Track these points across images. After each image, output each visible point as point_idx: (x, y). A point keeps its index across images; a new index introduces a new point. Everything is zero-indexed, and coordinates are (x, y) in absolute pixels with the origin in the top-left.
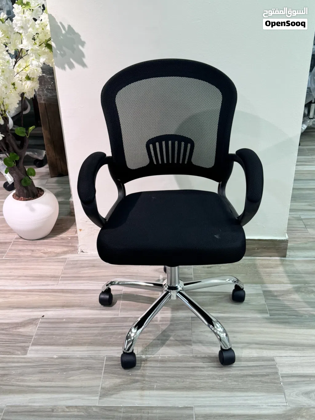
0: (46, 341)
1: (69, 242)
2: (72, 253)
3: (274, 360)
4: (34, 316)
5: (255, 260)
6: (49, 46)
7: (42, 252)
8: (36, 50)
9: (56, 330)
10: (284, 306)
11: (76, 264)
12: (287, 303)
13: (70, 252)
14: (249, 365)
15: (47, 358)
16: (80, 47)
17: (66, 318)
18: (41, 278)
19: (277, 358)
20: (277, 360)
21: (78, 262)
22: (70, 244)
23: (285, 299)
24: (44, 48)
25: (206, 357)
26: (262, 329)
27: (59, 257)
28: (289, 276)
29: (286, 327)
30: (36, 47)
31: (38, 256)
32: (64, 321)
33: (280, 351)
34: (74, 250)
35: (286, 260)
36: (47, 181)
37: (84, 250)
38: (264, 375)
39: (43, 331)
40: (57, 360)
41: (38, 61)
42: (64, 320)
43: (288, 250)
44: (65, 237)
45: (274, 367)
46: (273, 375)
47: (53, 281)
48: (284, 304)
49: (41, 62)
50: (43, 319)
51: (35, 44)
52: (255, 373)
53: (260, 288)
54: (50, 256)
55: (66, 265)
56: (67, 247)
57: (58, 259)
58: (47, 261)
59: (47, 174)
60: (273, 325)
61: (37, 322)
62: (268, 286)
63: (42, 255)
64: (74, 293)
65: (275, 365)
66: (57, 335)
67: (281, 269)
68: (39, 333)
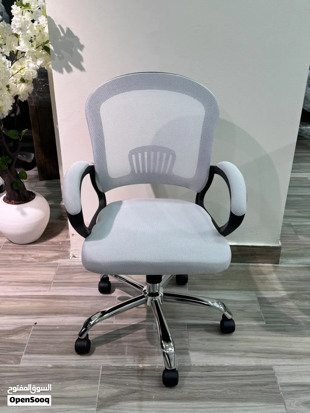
0: (39, 349)
1: (59, 247)
2: (63, 258)
3: (272, 369)
4: (26, 323)
5: (248, 266)
6: (47, 49)
7: (32, 257)
8: (33, 52)
9: (49, 338)
10: (279, 313)
11: (68, 269)
12: (282, 310)
13: (61, 257)
14: (248, 374)
15: (41, 368)
16: (79, 51)
17: (59, 326)
18: (32, 284)
19: (275, 366)
20: (276, 369)
21: (70, 267)
22: (61, 249)
23: (280, 306)
24: (41, 50)
25: (204, 366)
26: (259, 337)
27: (50, 263)
28: (282, 283)
29: (282, 335)
30: (33, 49)
31: (29, 261)
32: (58, 329)
33: (278, 360)
34: (66, 255)
35: (279, 267)
36: (36, 184)
37: (76, 255)
38: (263, 384)
39: (37, 339)
40: (51, 370)
41: (34, 64)
42: (58, 327)
43: (281, 257)
44: (57, 241)
45: (273, 375)
46: (273, 384)
47: (45, 287)
48: (280, 312)
49: (38, 65)
50: (35, 326)
51: (32, 46)
52: (254, 382)
53: (255, 295)
54: (41, 261)
55: (57, 271)
56: (59, 252)
57: (49, 264)
58: (39, 266)
59: (36, 177)
60: (270, 333)
61: (30, 330)
62: (263, 293)
63: (33, 260)
64: (67, 300)
65: (274, 374)
66: (51, 343)
67: (274, 276)
68: (33, 341)
